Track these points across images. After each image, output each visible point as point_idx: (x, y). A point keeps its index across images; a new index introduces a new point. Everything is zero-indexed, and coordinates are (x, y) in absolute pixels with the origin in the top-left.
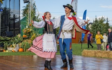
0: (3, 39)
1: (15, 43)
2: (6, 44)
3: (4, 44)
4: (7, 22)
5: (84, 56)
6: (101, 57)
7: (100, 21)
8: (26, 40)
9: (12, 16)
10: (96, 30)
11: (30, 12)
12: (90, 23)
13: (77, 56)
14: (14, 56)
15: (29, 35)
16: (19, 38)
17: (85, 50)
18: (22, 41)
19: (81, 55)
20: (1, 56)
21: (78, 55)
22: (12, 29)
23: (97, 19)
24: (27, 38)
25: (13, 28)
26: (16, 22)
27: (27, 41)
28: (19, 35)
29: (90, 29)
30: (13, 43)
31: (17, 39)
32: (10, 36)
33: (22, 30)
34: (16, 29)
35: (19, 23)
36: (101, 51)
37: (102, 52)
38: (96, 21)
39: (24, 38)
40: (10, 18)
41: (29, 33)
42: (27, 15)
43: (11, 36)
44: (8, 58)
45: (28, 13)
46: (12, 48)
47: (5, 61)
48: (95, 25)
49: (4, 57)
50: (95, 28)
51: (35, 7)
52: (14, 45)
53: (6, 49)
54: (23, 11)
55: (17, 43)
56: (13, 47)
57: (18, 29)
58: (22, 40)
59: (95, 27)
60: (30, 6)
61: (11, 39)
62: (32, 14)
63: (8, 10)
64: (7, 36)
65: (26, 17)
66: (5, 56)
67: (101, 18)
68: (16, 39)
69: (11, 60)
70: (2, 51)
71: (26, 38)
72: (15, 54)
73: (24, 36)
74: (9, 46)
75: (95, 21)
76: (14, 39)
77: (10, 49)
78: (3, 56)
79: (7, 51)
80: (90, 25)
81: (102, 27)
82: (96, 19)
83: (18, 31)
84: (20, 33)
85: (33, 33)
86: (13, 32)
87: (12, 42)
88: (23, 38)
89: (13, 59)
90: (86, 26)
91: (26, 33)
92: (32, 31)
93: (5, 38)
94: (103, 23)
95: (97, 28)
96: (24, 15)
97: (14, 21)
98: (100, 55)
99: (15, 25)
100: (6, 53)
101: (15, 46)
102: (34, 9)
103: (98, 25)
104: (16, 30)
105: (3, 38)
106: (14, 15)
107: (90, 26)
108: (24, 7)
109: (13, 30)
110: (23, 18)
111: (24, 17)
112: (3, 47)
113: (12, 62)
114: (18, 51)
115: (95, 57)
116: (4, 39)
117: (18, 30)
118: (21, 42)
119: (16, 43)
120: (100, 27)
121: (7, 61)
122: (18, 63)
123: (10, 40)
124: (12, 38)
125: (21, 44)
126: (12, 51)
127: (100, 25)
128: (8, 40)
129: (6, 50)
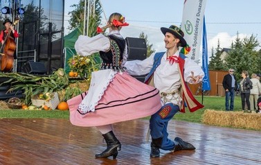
0: (22, 80)
1: (50, 89)
2: (28, 91)
3: (24, 91)
4: (34, 39)
5: (207, 124)
6: (244, 128)
7: (247, 45)
8: (75, 84)
9: (45, 27)
10: (236, 65)
11: (86, 18)
12: (224, 50)
13: (191, 123)
14: (46, 120)
15: (83, 72)
16: (59, 78)
17: (209, 110)
18: (66, 86)
19: (199, 122)
20: (17, 119)
21: (193, 122)
22: (44, 57)
23: (240, 41)
24: (78, 79)
25: (46, 55)
26: (53, 40)
27: (78, 86)
28: (59, 70)
29: (224, 62)
30: (47, 89)
31: (55, 80)
32: (39, 73)
33: (67, 60)
34: (53, 56)
35: (61, 42)
36: (246, 114)
37: (246, 116)
38: (238, 45)
39: (72, 79)
40: (39, 32)
41: (84, 67)
42: (81, 26)
43: (41, 74)
44: (34, 124)
45: (82, 22)
46: (43, 101)
47: (26, 130)
48: (235, 55)
49: (24, 121)
50: (234, 62)
51: (99, 7)
52: (47, 94)
53: (30, 103)
54: (71, 14)
55: (54, 91)
56: (45, 98)
57: (59, 56)
58: (67, 83)
59: (235, 59)
60: (87, 5)
61: (41, 81)
62: (91, 24)
63: (36, 11)
64: (32, 73)
65: (77, 30)
66: (27, 120)
67: (249, 38)
68: (53, 81)
69: (40, 129)
70: (20, 107)
71: (75, 79)
72: (50, 115)
73: (71, 73)
74: (36, 97)
75: (234, 44)
76: (49, 80)
77: (38, 103)
78: (21, 120)
79: (31, 108)
80: (224, 53)
81: (250, 59)
82: (238, 40)
83: (58, 63)
84: (63, 67)
85: (93, 66)
86: (46, 63)
87: (43, 88)
88: (70, 79)
89: (45, 125)
90: (215, 56)
91: (77, 66)
92: (90, 63)
93: (27, 77)
94: (253, 50)
95: (239, 60)
96: (73, 25)
97: (50, 39)
98: (242, 122)
99: (53, 49)
100: (28, 112)
101: (51, 97)
102: (97, 13)
103: (242, 54)
104: (54, 59)
105: (21, 76)
106: (50, 24)
107: (223, 56)
108: (75, 5)
109: (46, 60)
110: (71, 31)
111: (74, 29)
112: (23, 98)
113: (43, 132)
114: (57, 108)
115: (231, 126)
116: (26, 79)
117: (59, 59)
118: (64, 88)
119: (51, 91)
120: (246, 59)
121: (29, 130)
122: (54, 135)
123: (38, 81)
124: (45, 78)
125: (63, 92)
126: (43, 109)
127: (245, 54)
128: (34, 83)
129: (28, 106)
